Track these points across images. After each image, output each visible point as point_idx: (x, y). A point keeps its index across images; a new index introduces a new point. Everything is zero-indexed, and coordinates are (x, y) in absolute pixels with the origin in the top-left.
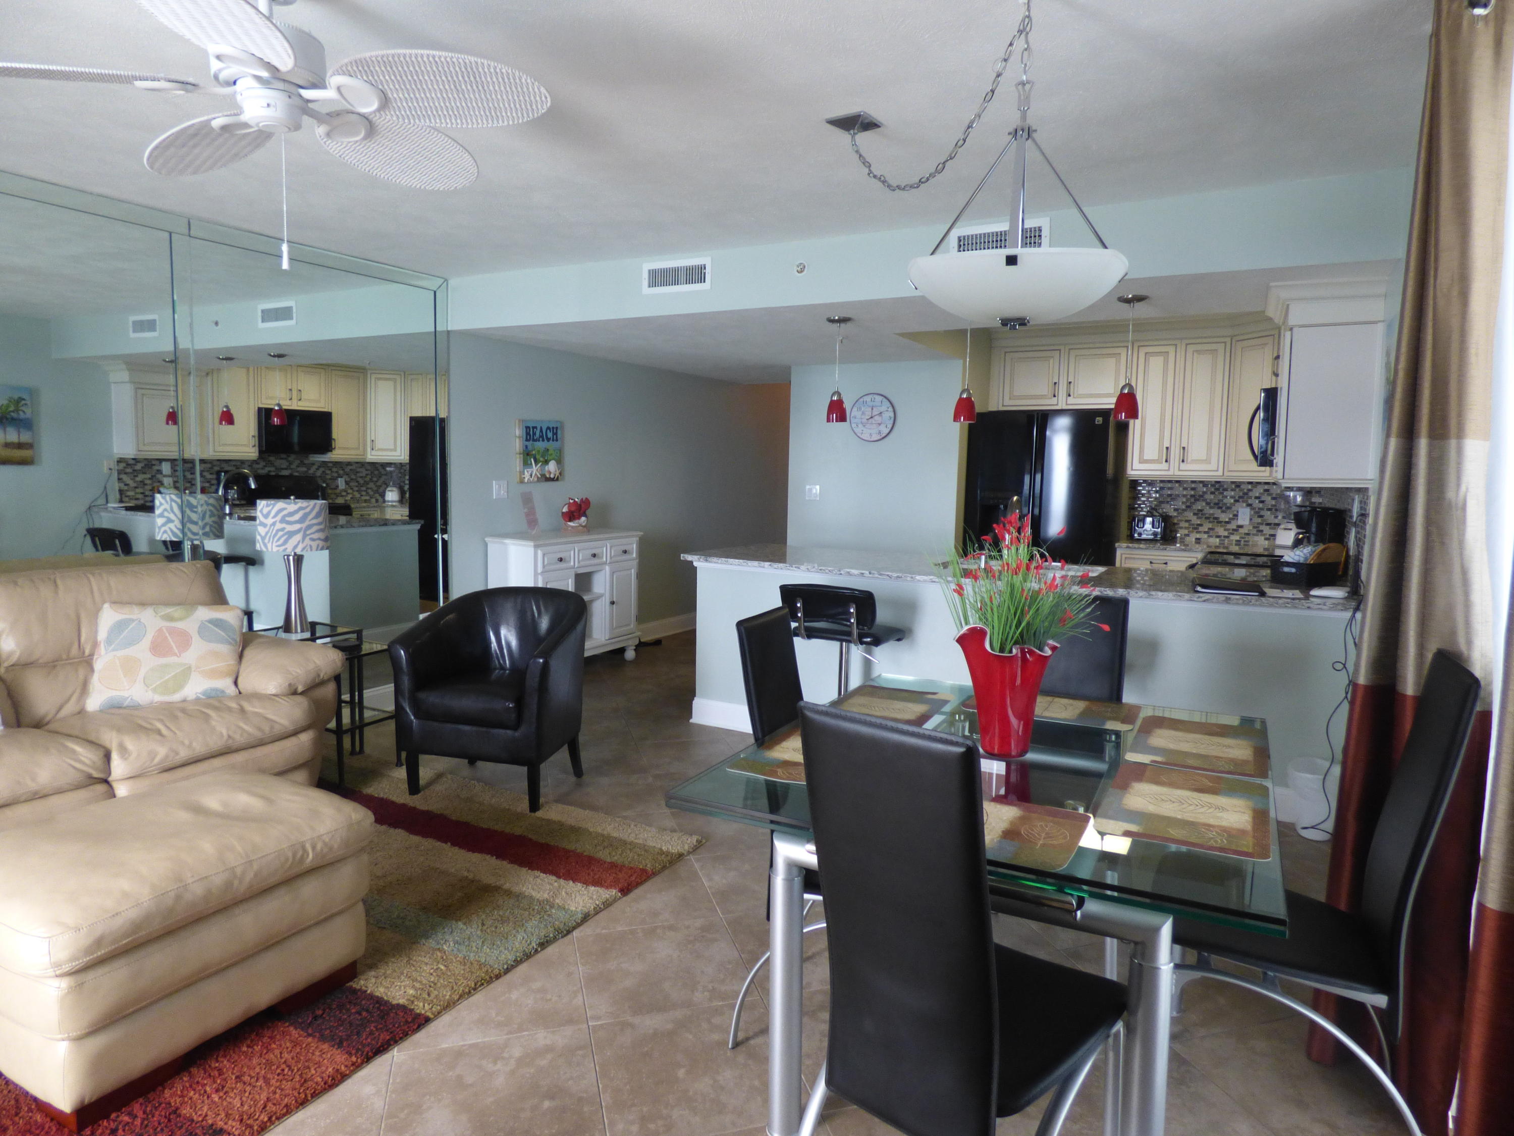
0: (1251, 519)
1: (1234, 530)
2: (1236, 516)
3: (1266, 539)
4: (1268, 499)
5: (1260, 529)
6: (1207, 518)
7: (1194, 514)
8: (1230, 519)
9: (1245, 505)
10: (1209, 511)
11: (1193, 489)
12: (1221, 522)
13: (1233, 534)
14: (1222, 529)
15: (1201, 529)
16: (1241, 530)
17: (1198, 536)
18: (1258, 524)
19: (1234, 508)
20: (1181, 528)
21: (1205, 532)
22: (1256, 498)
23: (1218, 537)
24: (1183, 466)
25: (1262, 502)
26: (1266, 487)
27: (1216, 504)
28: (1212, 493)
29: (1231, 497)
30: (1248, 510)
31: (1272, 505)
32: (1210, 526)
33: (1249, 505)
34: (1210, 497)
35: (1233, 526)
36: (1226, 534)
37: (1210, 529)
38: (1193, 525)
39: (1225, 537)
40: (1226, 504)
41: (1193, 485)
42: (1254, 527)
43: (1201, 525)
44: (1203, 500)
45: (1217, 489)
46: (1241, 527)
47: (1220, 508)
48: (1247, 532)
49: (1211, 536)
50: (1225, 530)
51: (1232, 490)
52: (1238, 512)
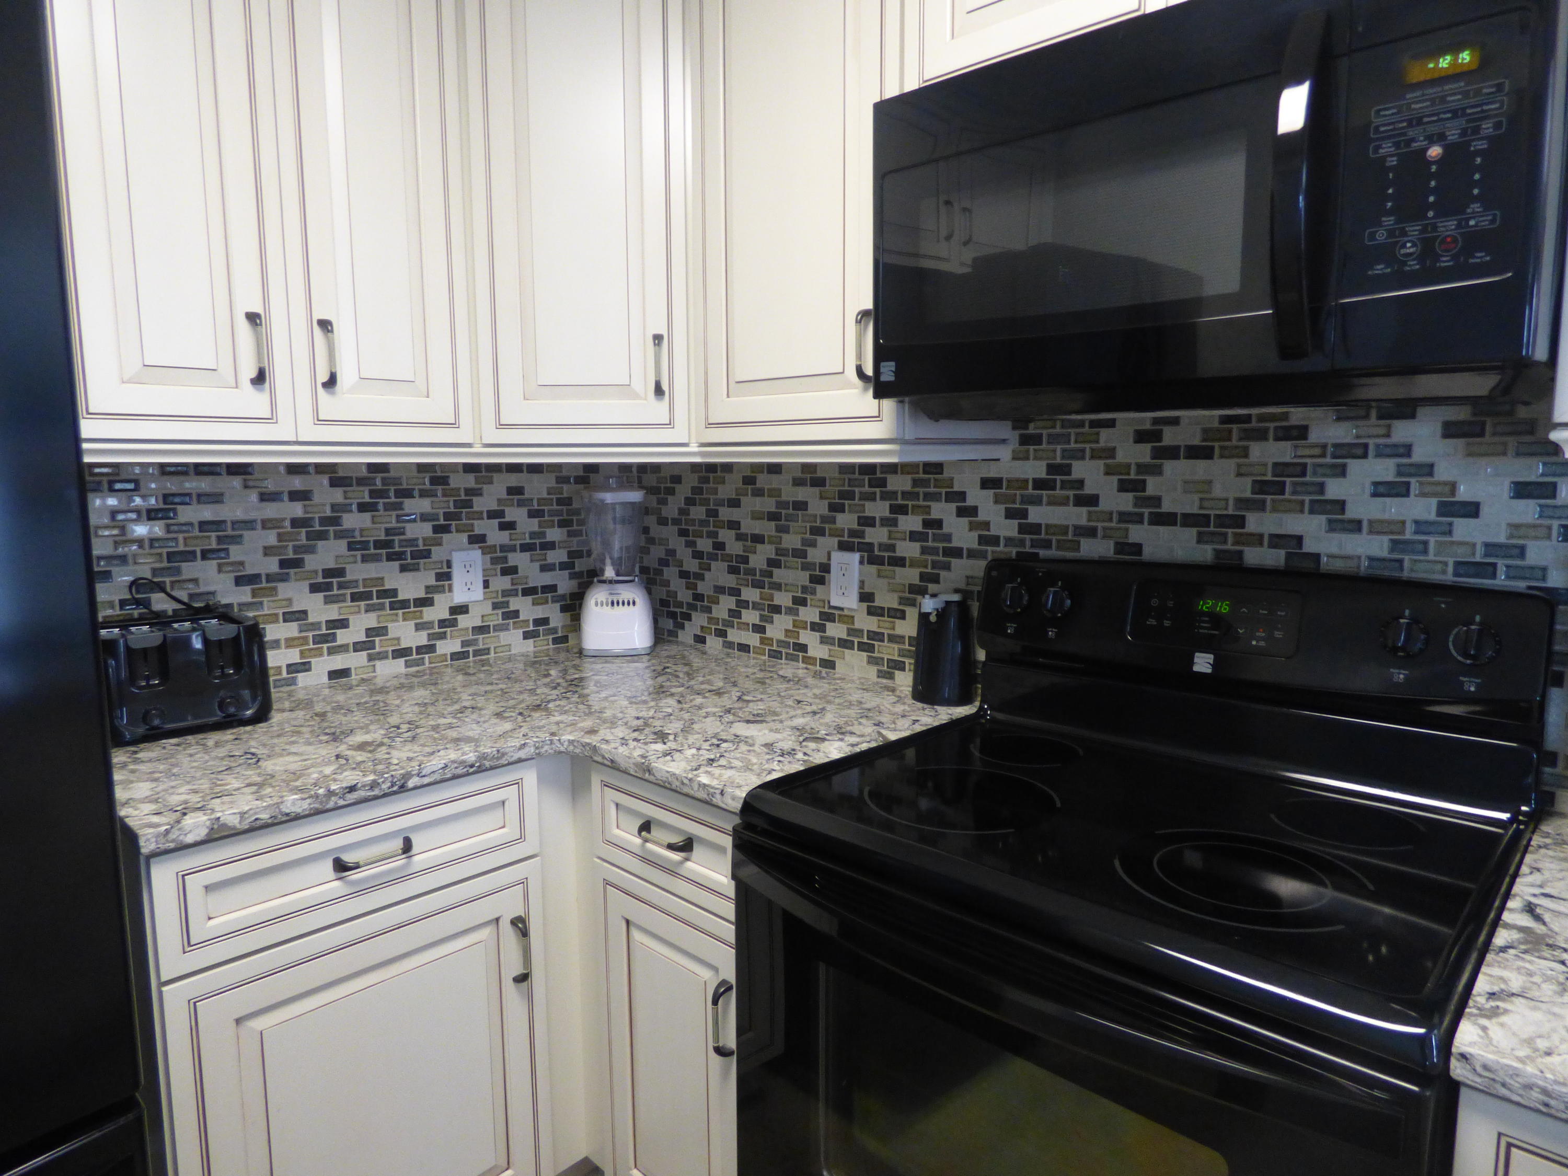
0: (486, 584)
1: (443, 623)
2: (445, 577)
3: (527, 636)
4: (517, 514)
5: (512, 608)
6: (355, 598)
7: (314, 588)
8: (428, 589)
9: (464, 537)
10: (359, 572)
11: (295, 496)
12: (404, 604)
13: (442, 636)
14: (412, 624)
15: (343, 637)
16: (465, 621)
17: (338, 662)
18: (506, 593)
19: (438, 553)
20: (276, 644)
21: (358, 647)
22: (492, 515)
23: (401, 653)
24: (329, 405)
25: (508, 526)
26: (514, 480)
27: (379, 544)
28: (362, 508)
29: (424, 518)
30: (476, 554)
31: (533, 535)
32: (371, 620)
33: (477, 540)
34: (353, 520)
35: (438, 611)
36: (422, 639)
37: (370, 632)
38: (316, 626)
39: (420, 650)
40: (413, 542)
41: (297, 483)
42: (495, 606)
43: (343, 624)
44: (339, 535)
45: (382, 494)
46: (462, 609)
47: (398, 556)
48: (479, 623)
49: (382, 656)
50: (419, 627)
51: (424, 494)
52: (449, 564)
